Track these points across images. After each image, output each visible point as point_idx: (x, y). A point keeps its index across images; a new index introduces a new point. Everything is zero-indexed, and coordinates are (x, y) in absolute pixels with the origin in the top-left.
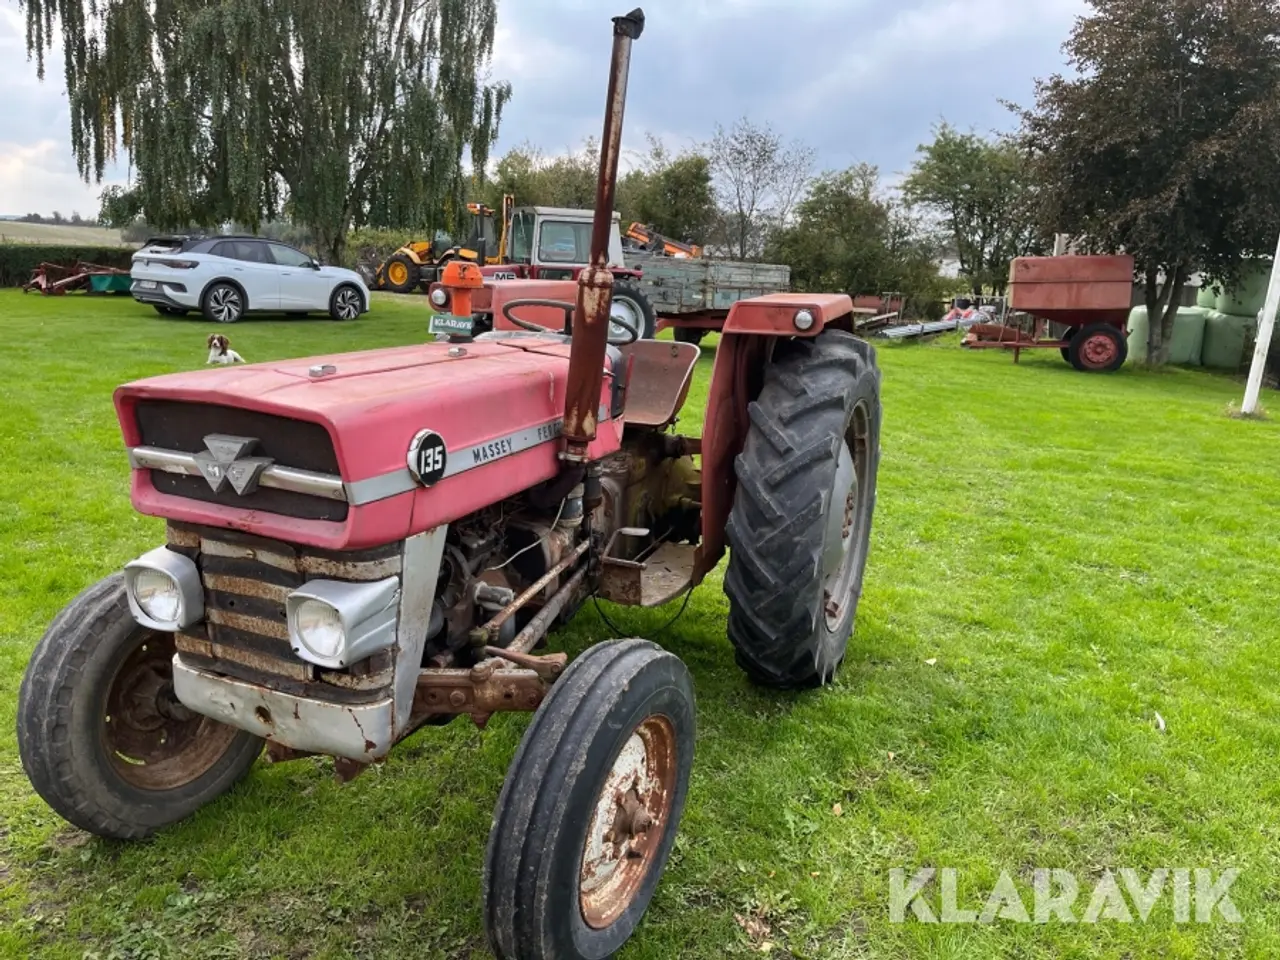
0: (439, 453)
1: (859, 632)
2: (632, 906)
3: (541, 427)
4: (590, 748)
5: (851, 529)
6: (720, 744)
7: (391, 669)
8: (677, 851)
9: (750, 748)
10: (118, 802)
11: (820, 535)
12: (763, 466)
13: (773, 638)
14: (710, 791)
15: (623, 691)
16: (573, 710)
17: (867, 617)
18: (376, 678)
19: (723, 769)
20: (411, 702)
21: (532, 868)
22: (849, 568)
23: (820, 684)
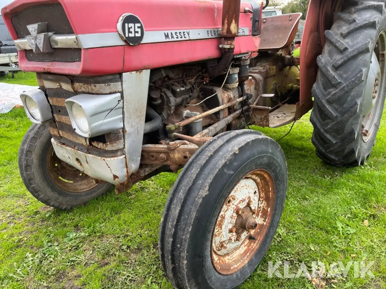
0: (138, 27)
1: (378, 145)
2: (250, 263)
3: (209, 30)
4: (211, 183)
5: (377, 95)
6: (306, 189)
7: (123, 141)
8: (279, 236)
9: (320, 191)
10: (56, 195)
11: (362, 91)
12: (331, 59)
13: (334, 142)
14: (299, 208)
15: (235, 153)
16: (204, 162)
17: (382, 139)
18: (114, 144)
19: (306, 199)
20: (139, 158)
21: (179, 246)
22: (374, 115)
23: (358, 165)
